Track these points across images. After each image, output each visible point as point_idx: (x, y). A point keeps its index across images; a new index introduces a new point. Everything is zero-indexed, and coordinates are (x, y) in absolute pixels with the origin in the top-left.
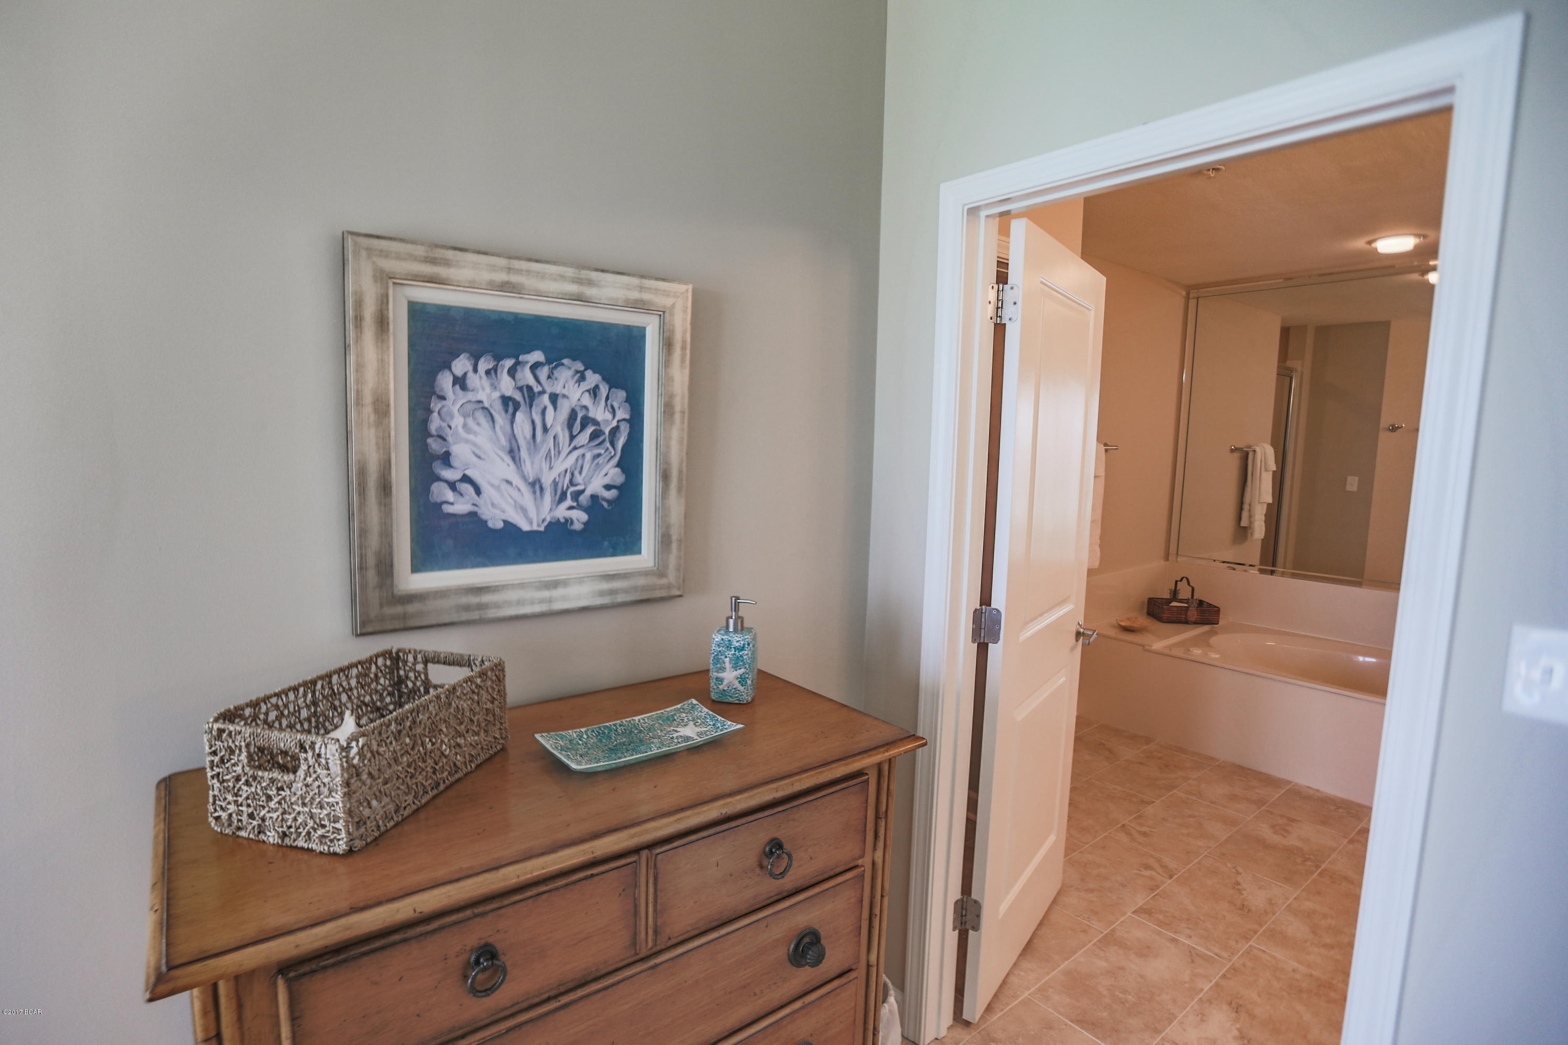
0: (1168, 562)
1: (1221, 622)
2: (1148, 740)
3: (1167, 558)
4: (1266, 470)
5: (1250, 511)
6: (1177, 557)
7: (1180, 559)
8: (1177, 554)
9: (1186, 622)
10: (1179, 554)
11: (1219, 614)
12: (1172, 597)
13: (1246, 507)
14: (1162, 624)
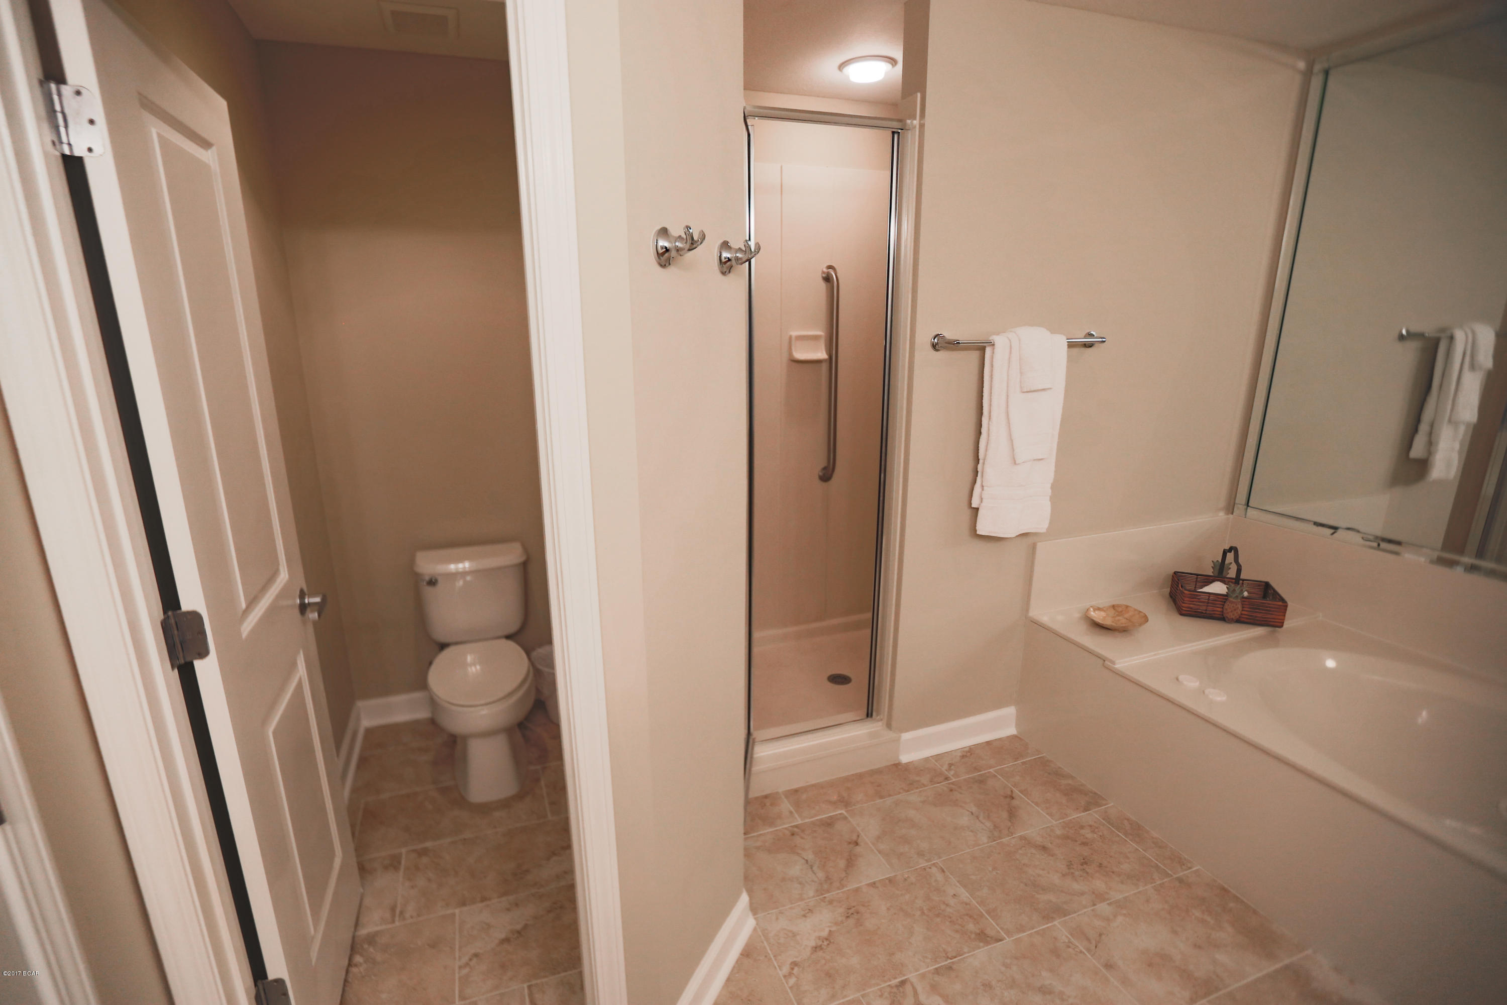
0: (1231, 516)
1: (1287, 624)
2: (1093, 800)
3: (1230, 508)
4: (1473, 367)
5: (1430, 434)
6: (1247, 509)
7: (1250, 512)
8: (1248, 505)
9: (1222, 618)
10: (1250, 504)
11: (1285, 613)
12: (1216, 574)
13: (1424, 427)
14: (1181, 617)
